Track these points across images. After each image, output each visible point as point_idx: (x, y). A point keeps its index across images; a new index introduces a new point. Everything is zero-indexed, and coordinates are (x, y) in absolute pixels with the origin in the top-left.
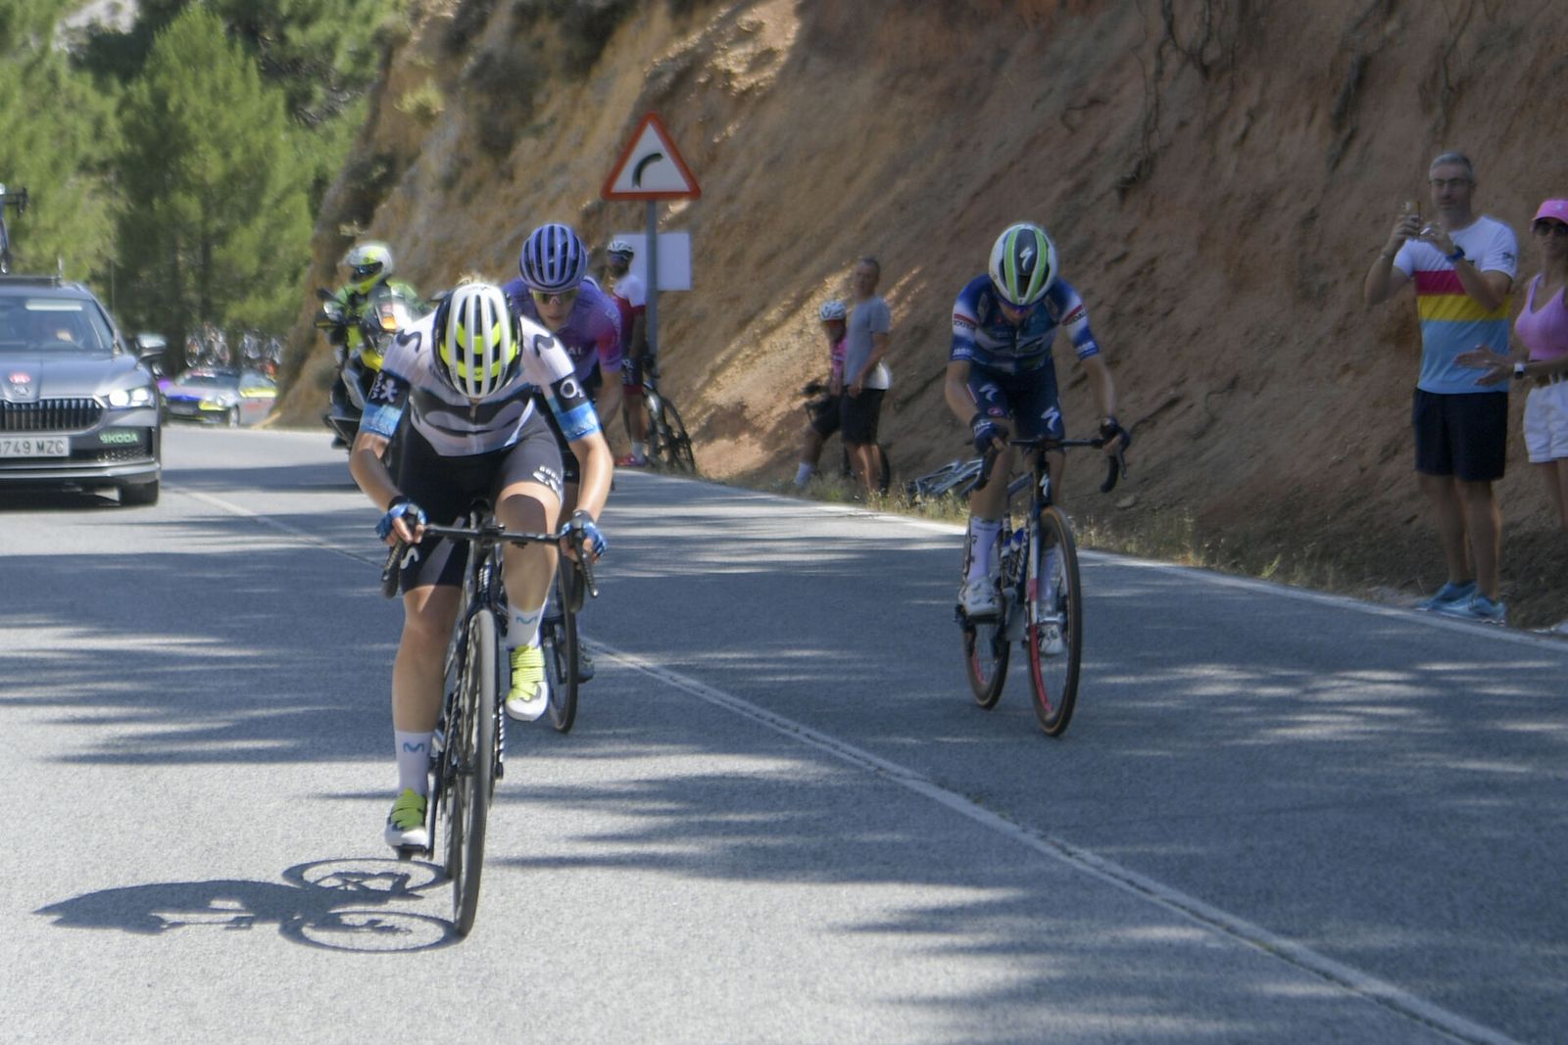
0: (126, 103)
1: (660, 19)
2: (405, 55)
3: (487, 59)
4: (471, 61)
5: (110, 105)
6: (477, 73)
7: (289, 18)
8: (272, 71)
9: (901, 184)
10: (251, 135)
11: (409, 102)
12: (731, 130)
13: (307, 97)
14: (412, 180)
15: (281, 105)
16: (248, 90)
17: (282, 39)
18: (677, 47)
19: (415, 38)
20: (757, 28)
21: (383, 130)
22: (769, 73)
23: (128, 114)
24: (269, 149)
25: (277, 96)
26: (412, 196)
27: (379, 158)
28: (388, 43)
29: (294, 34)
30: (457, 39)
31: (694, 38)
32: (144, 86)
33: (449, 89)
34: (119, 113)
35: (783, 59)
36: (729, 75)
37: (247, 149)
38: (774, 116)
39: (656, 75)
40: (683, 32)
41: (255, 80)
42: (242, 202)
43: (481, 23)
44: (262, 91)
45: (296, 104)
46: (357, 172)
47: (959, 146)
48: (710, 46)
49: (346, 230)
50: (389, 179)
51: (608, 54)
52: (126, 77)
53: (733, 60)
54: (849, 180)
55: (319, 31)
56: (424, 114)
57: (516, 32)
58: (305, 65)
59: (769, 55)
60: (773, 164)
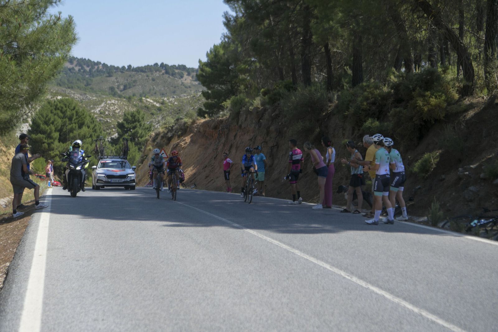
0: (116, 148)
1: (176, 138)
2: (149, 142)
3: (158, 143)
4: (156, 143)
5: (114, 148)
6: (156, 145)
7: (139, 137)
8: (136, 144)
9: (198, 158)
10: (133, 153)
11: (148, 148)
12: (182, 152)
13: (141, 148)
14: (148, 158)
15: (137, 149)
16: (133, 147)
17: (138, 140)
18: (177, 142)
19: (150, 140)
20: (186, 139)
21: (146, 152)
22: (186, 145)
23: (116, 150)
24: (135, 155)
25: (137, 148)
26: (148, 160)
27: (145, 155)
28: (147, 141)
29: (140, 139)
30: (154, 140)
31: (179, 141)
32: (118, 146)
33: (153, 146)
34: (114, 150)
35: (188, 143)
36: (182, 145)
37: (132, 155)
38: (186, 150)
39: (174, 145)
40: (178, 140)
41: (134, 146)
42: (132, 162)
43: (157, 138)
44: (135, 147)
45: (139, 149)
46: (142, 157)
47: (205, 154)
48: (180, 142)
49: (139, 164)
50: (146, 158)
51: (171, 142)
52: (116, 145)
53: (182, 143)
54: (193, 158)
55: (144, 139)
56: (150, 150)
57: (161, 139)
58: (141, 143)
59: (187, 143)
60: (185, 156)
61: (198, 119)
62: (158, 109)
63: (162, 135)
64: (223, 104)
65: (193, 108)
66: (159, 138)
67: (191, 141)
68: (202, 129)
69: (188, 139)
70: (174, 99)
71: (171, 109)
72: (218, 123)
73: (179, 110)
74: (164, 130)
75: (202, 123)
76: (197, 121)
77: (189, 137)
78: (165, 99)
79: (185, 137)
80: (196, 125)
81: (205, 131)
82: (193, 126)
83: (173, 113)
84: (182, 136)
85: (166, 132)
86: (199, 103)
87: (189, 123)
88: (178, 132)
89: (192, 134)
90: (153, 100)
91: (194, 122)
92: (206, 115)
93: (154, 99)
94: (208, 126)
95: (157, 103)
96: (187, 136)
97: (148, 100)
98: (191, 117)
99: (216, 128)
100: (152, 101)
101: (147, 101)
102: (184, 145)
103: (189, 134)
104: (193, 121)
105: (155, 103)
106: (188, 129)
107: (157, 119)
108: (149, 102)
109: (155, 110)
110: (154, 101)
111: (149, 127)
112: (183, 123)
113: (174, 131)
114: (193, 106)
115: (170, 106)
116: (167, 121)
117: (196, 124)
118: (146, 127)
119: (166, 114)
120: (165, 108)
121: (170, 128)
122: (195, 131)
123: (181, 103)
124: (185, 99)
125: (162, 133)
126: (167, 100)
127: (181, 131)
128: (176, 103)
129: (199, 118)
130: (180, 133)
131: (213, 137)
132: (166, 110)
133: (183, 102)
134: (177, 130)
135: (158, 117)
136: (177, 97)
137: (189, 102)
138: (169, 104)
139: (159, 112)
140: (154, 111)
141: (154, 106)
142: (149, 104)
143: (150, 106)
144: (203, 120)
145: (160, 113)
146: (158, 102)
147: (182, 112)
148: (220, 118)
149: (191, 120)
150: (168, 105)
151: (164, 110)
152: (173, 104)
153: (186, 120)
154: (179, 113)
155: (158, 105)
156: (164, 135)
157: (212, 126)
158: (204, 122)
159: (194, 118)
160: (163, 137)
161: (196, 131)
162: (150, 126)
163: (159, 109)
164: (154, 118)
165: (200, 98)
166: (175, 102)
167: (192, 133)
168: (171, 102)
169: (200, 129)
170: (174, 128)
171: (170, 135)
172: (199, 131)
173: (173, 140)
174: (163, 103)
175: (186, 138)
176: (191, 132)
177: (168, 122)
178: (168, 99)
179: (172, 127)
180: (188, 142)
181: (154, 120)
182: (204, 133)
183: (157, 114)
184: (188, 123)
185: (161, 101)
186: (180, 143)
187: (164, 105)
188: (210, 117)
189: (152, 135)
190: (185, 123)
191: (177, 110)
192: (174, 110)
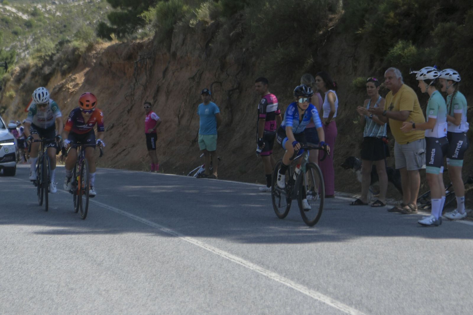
61: (98, 43)
62: (25, 25)
63: (33, 70)
64: (142, 15)
65: (90, 23)
66: (28, 76)
67: (87, 81)
68: (105, 61)
69: (80, 78)
70: (54, 7)
71: (49, 24)
72: (134, 49)
73: (65, 26)
74: (36, 61)
75: (105, 50)
76: (97, 46)
77: (82, 73)
78: (39, 6)
79: (74, 74)
80: (94, 52)
81: (111, 64)
82: (90, 54)
83: (53, 32)
84: (69, 73)
85: (40, 65)
86: (100, 13)
87: (83, 49)
88: (62, 65)
89: (87, 69)
90: (16, 8)
91: (90, 48)
92: (113, 36)
93: (19, 5)
94: (117, 54)
95: (23, 14)
96: (78, 72)
97: (8, 8)
98: (85, 39)
99: (130, 57)
100: (14, 10)
101: (5, 10)
102: (74, 88)
103: (82, 69)
104: (89, 46)
105: (20, 14)
106: (81, 60)
107: (24, 43)
108: (9, 11)
109: (20, 26)
110: (19, 9)
111: (10, 56)
112: (70, 49)
113: (55, 63)
114: (89, 19)
115: (48, 19)
116: (42, 46)
117: (96, 50)
118: (5, 56)
119: (41, 32)
120: (40, 23)
121: (48, 58)
122: (93, 64)
123: (68, 14)
124: (75, 7)
125: (33, 66)
126: (43, 7)
127: (68, 63)
128: (58, 14)
129: (100, 40)
130: (65, 66)
131: (125, 73)
132: (41, 26)
133: (70, 12)
134: (61, 61)
135: (26, 38)
136: (60, 3)
137: (82, 13)
138: (47, 16)
139: (27, 30)
140: (18, 28)
141: (17, 18)
142: (10, 15)
143: (11, 18)
144: (106, 45)
145: (29, 32)
146: (25, 11)
147: (69, 30)
148: (138, 41)
149: (85, 44)
150: (45, 17)
151: (37, 26)
152: (54, 15)
153: (76, 43)
154: (65, 31)
155: (25, 17)
156: (37, 70)
157: (123, 54)
158: (110, 48)
159: (91, 39)
160: (34, 75)
161: (95, 64)
162: (11, 54)
163: (28, 25)
164: (19, 41)
165: (101, 4)
166: (56, 12)
167: (88, 67)
168: (49, 12)
169: (102, 59)
170: (55, 58)
171: (47, 70)
172: (101, 64)
173: (53, 79)
174: (34, 14)
175: (77, 76)
176: (86, 65)
177: (44, 47)
178: (45, 7)
179: (51, 57)
180: (80, 82)
181: (18, 44)
182: (110, 68)
183: (24, 33)
184: (81, 50)
185: (31, 9)
186: (65, 85)
187: (37, 18)
188: (119, 38)
189: (15, 70)
190: (75, 49)
191: (60, 26)
192: (54, 26)
